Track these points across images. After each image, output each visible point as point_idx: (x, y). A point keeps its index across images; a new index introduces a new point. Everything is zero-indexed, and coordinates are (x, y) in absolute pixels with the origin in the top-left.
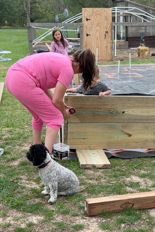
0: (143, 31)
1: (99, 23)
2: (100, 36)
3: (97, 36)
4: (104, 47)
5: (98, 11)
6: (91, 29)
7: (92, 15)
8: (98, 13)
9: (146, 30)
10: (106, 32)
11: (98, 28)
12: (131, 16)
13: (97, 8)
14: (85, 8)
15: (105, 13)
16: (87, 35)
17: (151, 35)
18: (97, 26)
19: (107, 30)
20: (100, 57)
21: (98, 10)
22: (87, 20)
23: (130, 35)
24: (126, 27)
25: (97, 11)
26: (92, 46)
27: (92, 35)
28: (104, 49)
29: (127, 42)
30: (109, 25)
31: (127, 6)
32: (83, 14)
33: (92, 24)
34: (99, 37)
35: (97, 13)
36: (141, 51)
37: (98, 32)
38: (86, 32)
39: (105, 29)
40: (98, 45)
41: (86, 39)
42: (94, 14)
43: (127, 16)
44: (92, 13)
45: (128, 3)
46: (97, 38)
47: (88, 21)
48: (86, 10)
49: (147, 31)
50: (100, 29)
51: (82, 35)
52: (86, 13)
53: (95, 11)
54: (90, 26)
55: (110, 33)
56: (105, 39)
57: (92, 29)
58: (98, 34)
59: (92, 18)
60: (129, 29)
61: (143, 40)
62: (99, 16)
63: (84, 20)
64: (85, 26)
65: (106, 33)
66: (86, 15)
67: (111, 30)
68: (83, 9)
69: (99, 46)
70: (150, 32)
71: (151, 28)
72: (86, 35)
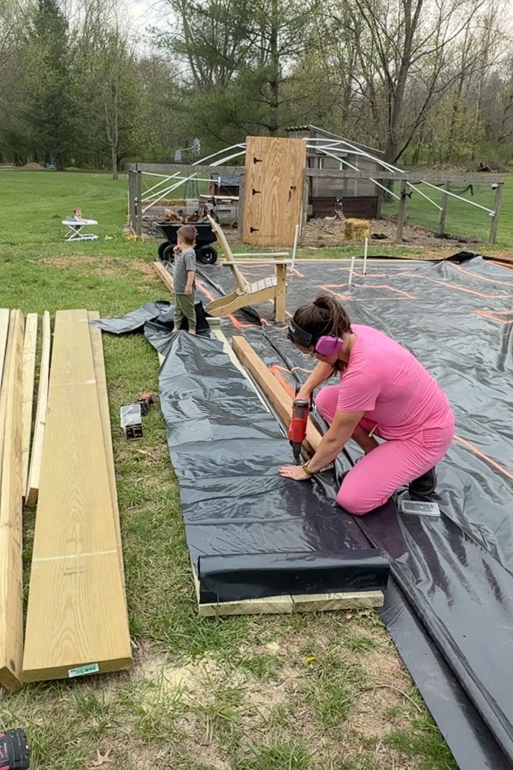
0: (341, 187)
1: (279, 169)
2: (279, 195)
3: (274, 195)
4: (286, 218)
5: (278, 144)
6: (262, 178)
7: (266, 152)
8: (278, 147)
9: (345, 184)
10: (292, 188)
11: (276, 178)
12: (319, 158)
13: (276, 139)
14: (253, 137)
15: (293, 148)
16: (254, 192)
17: (355, 195)
18: (275, 174)
19: (293, 183)
20: (276, 238)
21: (278, 142)
22: (256, 161)
23: (316, 195)
24: (311, 177)
25: (276, 143)
26: (261, 215)
27: (263, 193)
28: (286, 222)
29: (311, 206)
30: (299, 174)
31: (315, 137)
32: (247, 150)
33: (265, 171)
34: (276, 197)
35: (276, 148)
36: (356, 228)
37: (275, 187)
38: (252, 186)
39: (291, 181)
40: (274, 213)
41: (251, 200)
42: (270, 150)
43: (314, 158)
44: (267, 148)
45: (315, 132)
46: (274, 198)
47: (258, 163)
48: (254, 141)
49: (349, 187)
50: (281, 180)
51: (244, 192)
52: (253, 146)
53: (272, 144)
54: (260, 174)
55: (299, 191)
56: (290, 203)
57: (264, 180)
58: (275, 191)
59: (266, 158)
60: (315, 181)
61: (341, 204)
62: (280, 155)
63: (249, 160)
64: (249, 174)
65: (292, 190)
66: (253, 151)
67: (303, 183)
68: (248, 138)
69: (276, 216)
70: (353, 190)
71: (356, 182)
72: (252, 192)
